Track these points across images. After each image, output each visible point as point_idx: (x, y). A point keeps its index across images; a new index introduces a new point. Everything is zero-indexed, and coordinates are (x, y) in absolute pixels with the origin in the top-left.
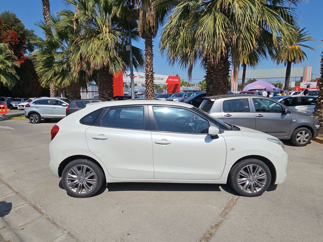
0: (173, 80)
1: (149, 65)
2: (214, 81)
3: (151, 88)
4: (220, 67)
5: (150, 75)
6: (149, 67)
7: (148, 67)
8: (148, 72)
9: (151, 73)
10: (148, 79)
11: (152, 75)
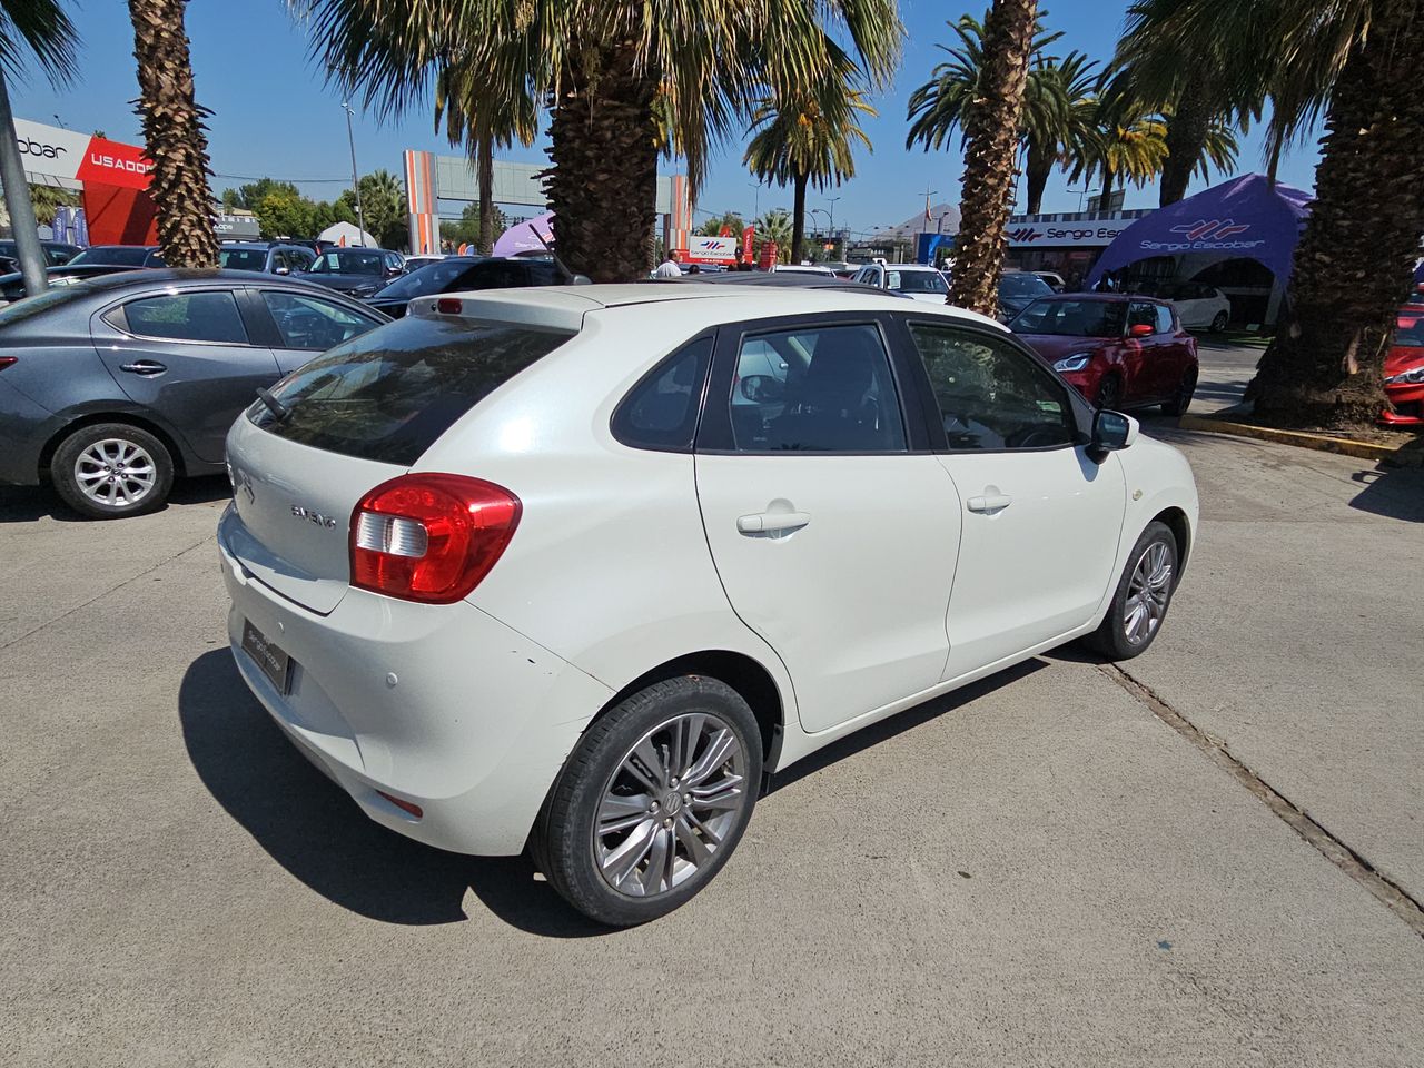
0: (119, 165)
1: (168, 54)
2: (604, 204)
3: (196, 204)
4: (628, 136)
5: (182, 124)
6: (168, 65)
7: (162, 68)
8: (162, 98)
9: (184, 106)
10: (171, 145)
11: (194, 124)
